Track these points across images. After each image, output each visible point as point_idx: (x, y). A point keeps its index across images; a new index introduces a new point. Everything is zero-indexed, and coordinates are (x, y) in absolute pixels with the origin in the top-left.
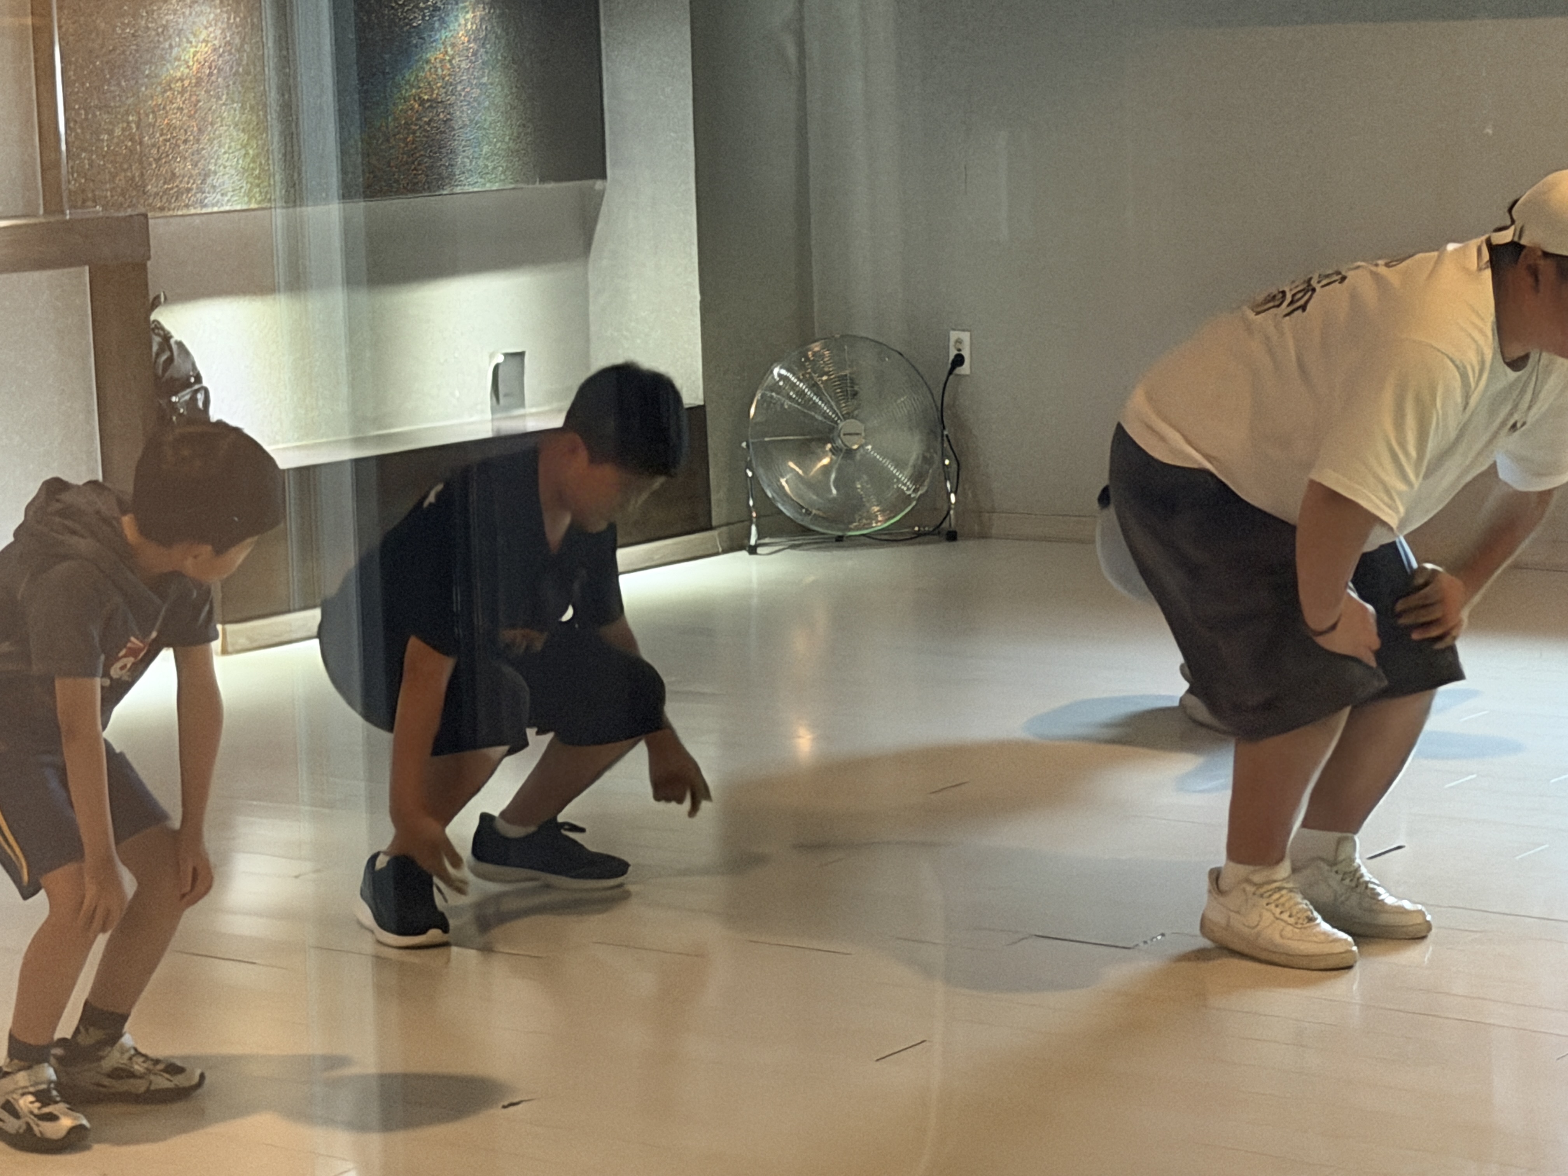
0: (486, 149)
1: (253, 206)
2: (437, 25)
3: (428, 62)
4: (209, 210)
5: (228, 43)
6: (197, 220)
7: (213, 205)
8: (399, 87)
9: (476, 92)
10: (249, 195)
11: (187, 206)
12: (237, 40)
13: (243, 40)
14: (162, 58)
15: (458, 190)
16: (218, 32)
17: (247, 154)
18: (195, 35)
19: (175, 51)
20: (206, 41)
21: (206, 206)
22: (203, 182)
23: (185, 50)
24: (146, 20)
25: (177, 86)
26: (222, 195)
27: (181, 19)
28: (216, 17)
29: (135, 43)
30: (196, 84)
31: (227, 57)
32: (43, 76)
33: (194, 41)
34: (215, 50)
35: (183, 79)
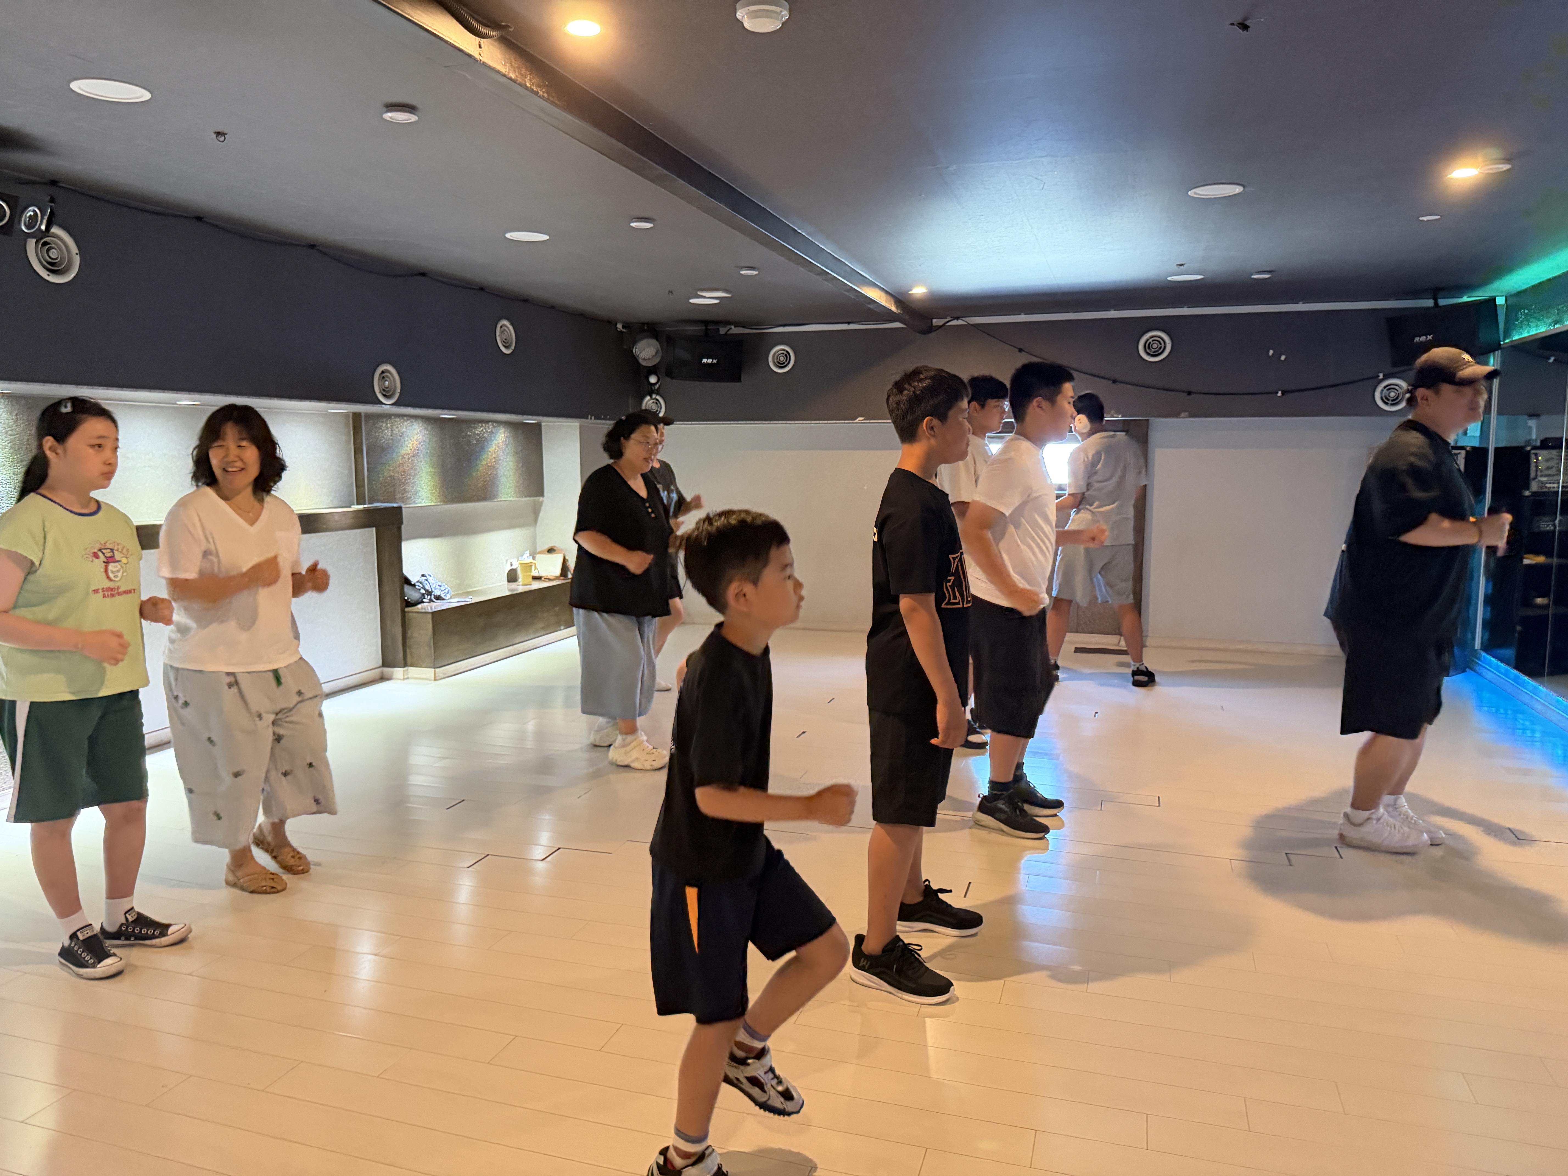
0: (508, 485)
1: (433, 504)
2: (493, 438)
3: (490, 452)
4: (418, 505)
5: (424, 441)
6: (410, 509)
7: (420, 503)
8: (480, 460)
9: (505, 464)
10: (432, 501)
11: (410, 504)
12: (427, 441)
13: (430, 441)
14: (402, 446)
15: (499, 499)
16: (421, 437)
17: (430, 484)
18: (413, 437)
19: (407, 443)
20: (417, 440)
21: (416, 504)
22: (416, 494)
23: (409, 443)
24: (396, 431)
25: (407, 457)
26: (423, 500)
27: (408, 431)
28: (420, 431)
29: (392, 439)
30: (413, 456)
31: (424, 446)
32: (358, 451)
33: (413, 439)
34: (420, 443)
35: (409, 454)
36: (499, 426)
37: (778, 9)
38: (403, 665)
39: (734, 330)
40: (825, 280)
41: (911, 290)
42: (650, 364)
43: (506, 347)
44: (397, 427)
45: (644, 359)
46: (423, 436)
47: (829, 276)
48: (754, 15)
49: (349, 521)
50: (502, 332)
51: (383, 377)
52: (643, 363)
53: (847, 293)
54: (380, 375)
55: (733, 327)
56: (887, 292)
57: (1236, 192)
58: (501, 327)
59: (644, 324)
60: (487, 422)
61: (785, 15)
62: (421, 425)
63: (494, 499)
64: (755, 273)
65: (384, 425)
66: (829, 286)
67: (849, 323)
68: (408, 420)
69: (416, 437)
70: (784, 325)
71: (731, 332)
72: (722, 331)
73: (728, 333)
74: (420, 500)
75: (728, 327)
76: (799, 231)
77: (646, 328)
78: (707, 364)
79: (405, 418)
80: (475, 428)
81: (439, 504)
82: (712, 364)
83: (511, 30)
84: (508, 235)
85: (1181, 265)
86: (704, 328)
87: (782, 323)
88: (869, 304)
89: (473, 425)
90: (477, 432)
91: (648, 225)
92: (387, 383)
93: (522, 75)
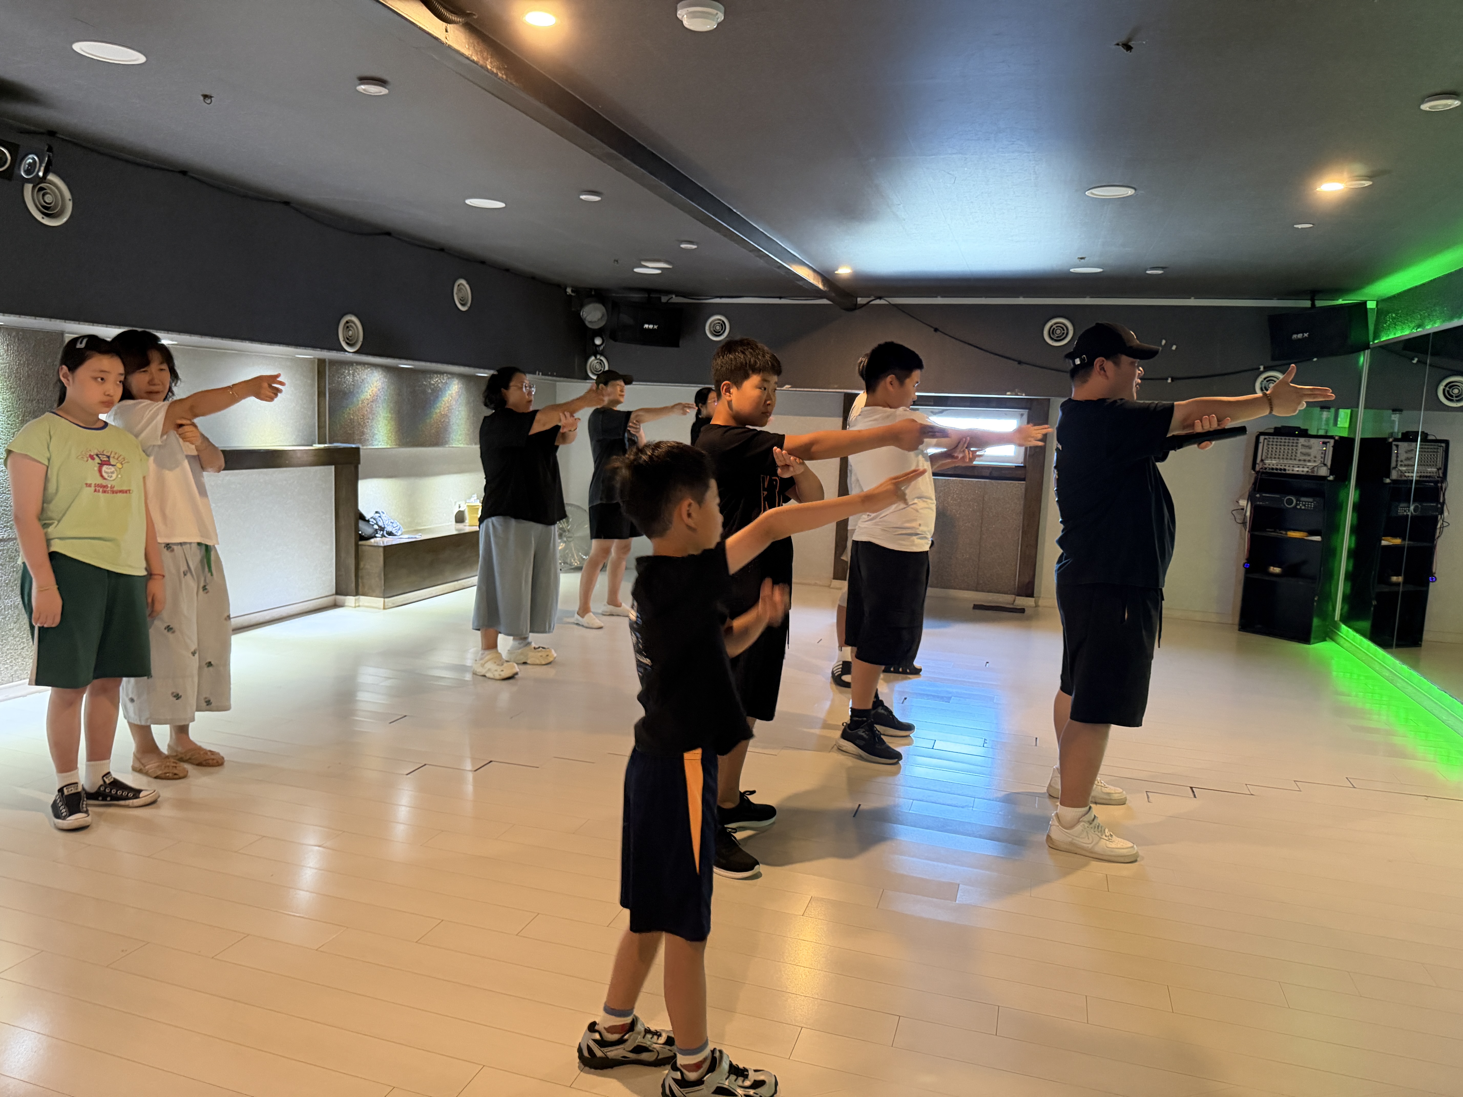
0: (459, 433)
1: (389, 447)
2: (447, 388)
3: (444, 401)
5: (383, 388)
6: (368, 450)
7: (376, 445)
8: (434, 408)
9: (457, 413)
10: (387, 443)
11: (367, 445)
12: (386, 387)
13: (388, 388)
14: (362, 391)
15: (451, 446)
16: (380, 384)
17: (387, 428)
18: (373, 384)
19: (367, 389)
20: (376, 387)
21: (373, 446)
22: (373, 437)
23: (369, 389)
24: (357, 378)
25: (366, 402)
26: (379, 442)
27: (369, 378)
28: (380, 379)
29: (353, 385)
30: (372, 402)
31: (382, 393)
32: (321, 394)
33: (372, 386)
34: (379, 390)
35: (367, 399)
36: (453, 378)
37: (714, 11)
38: (355, 594)
39: (675, 299)
40: (757, 256)
41: (837, 270)
42: (596, 327)
43: (463, 305)
44: (358, 374)
45: (590, 322)
46: (382, 383)
47: (761, 253)
48: (693, 15)
49: (310, 458)
50: (459, 290)
51: (348, 327)
52: (590, 326)
53: (778, 270)
54: (345, 324)
55: (674, 296)
56: (814, 271)
57: (1128, 195)
58: (459, 286)
59: (591, 289)
60: (442, 373)
61: (721, 17)
62: (381, 373)
63: (445, 444)
64: (694, 247)
65: (347, 372)
66: (761, 263)
67: (780, 298)
68: (368, 368)
69: (375, 384)
70: (721, 297)
71: (672, 301)
72: (664, 299)
73: (669, 301)
74: (376, 443)
75: (670, 296)
76: (735, 210)
77: (593, 293)
78: (649, 329)
79: (366, 366)
80: (431, 378)
81: (394, 446)
82: (653, 329)
83: (475, 17)
84: (468, 202)
85: (1082, 258)
86: (647, 296)
87: (719, 295)
88: (798, 280)
89: (429, 376)
90: (432, 382)
91: (596, 198)
92: (350, 333)
93: (484, 58)
